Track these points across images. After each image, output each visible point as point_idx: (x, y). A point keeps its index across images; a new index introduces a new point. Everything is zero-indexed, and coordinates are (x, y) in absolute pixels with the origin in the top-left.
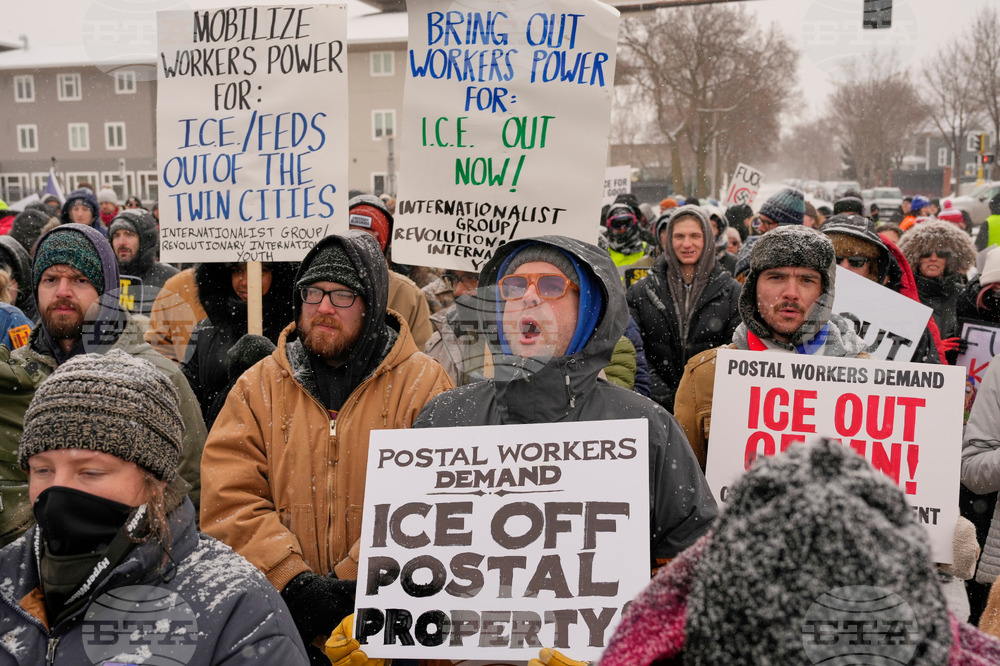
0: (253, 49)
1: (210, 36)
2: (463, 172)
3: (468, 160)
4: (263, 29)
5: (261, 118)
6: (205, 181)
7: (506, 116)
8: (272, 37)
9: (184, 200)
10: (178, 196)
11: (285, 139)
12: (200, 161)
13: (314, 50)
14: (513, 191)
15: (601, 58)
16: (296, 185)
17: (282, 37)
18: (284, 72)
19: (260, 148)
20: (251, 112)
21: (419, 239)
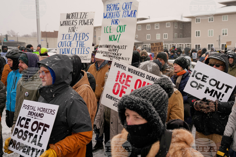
0: (77, 20)
1: (69, 18)
2: (110, 39)
3: (111, 36)
4: (79, 17)
5: (77, 34)
6: (65, 46)
7: (118, 25)
8: (80, 18)
9: (61, 50)
10: (60, 49)
11: (81, 38)
12: (65, 42)
13: (88, 21)
14: (118, 42)
15: (135, 11)
16: (82, 47)
17: (82, 18)
18: (82, 25)
19: (76, 40)
20: (75, 33)
21: (102, 53)
